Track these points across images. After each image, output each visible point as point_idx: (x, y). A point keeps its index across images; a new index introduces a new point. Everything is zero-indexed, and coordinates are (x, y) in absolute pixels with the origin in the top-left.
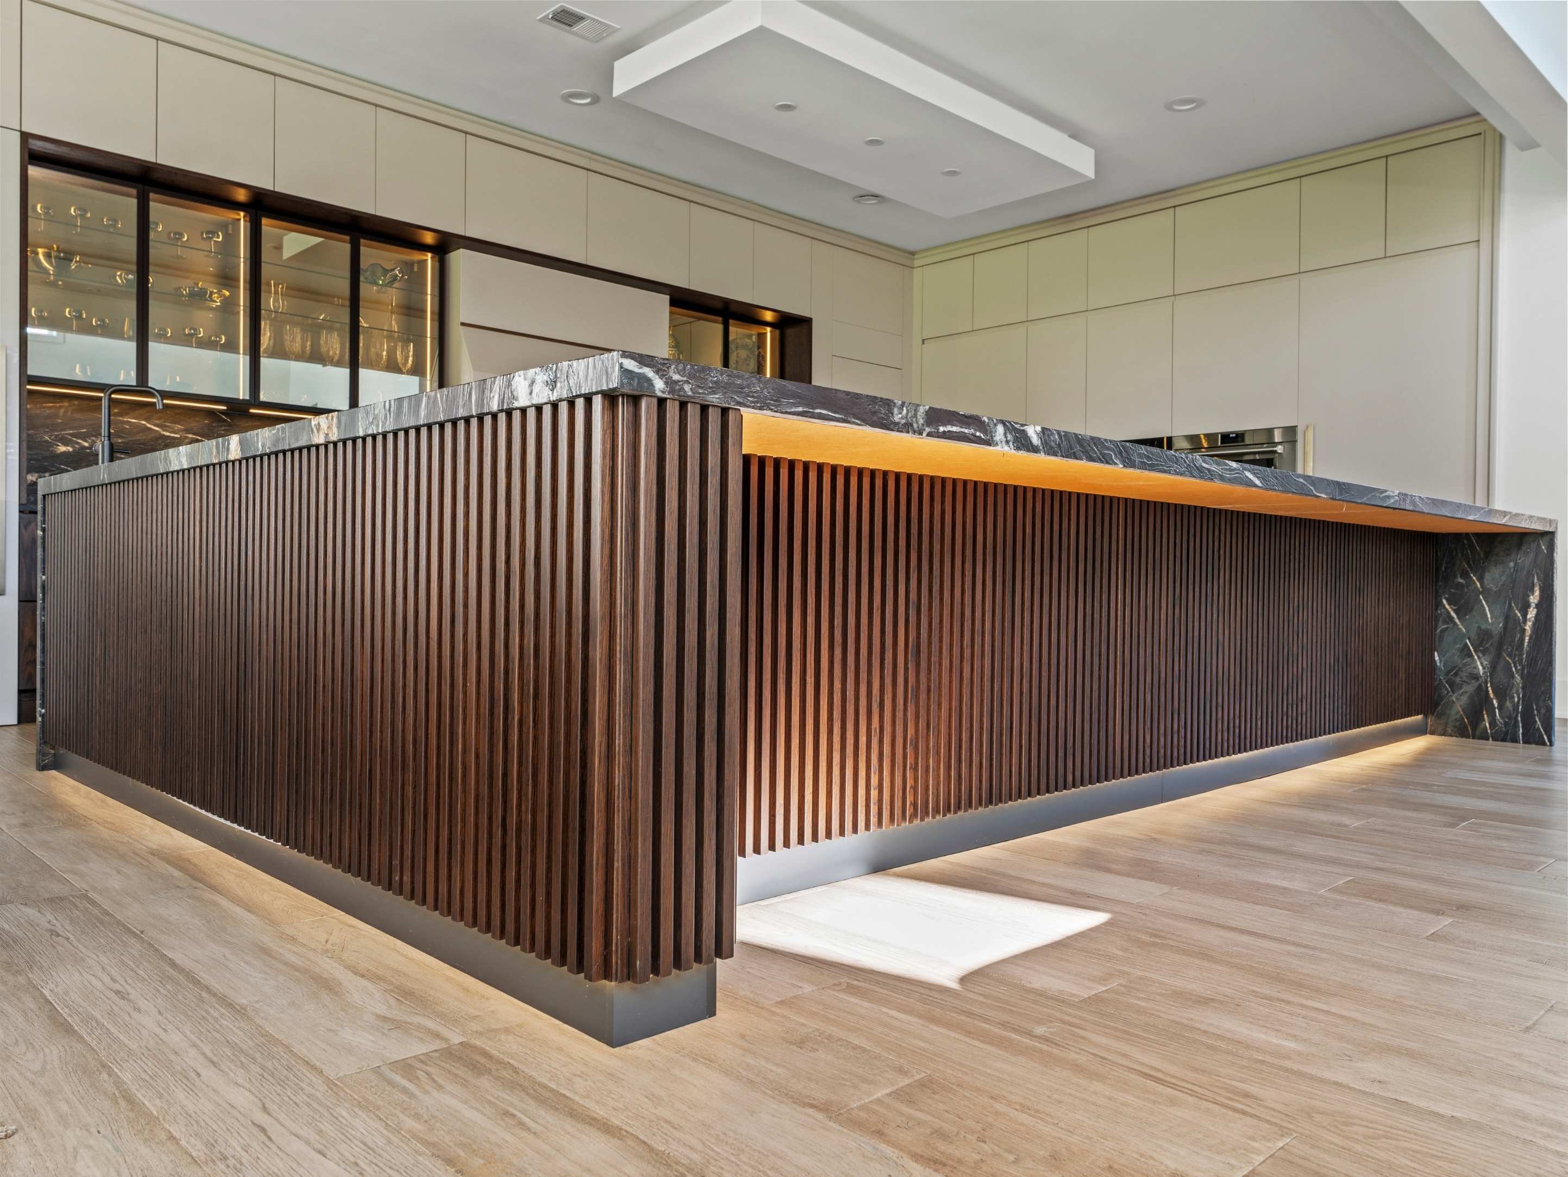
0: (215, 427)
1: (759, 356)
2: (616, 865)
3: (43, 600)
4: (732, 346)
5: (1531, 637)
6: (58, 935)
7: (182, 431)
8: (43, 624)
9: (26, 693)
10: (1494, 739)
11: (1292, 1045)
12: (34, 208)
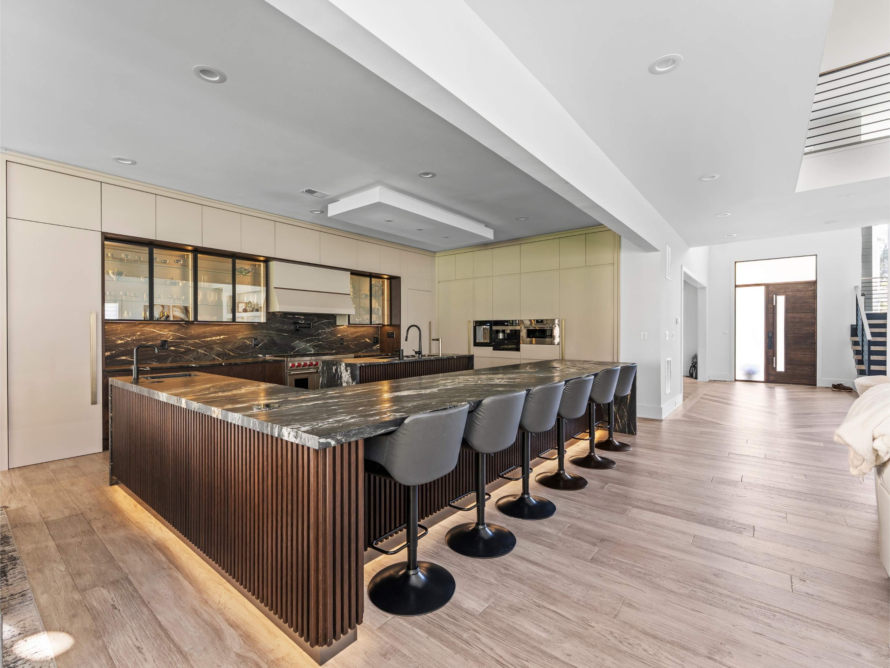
0: (180, 329)
1: (382, 289)
2: (320, 607)
3: (111, 423)
4: (373, 286)
5: (629, 400)
6: (116, 608)
7: (168, 331)
8: (111, 432)
9: (105, 440)
10: (619, 432)
11: (544, 635)
12: (107, 255)
